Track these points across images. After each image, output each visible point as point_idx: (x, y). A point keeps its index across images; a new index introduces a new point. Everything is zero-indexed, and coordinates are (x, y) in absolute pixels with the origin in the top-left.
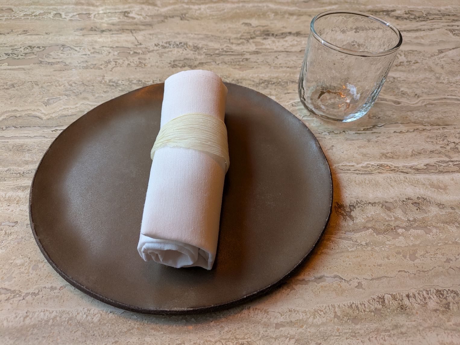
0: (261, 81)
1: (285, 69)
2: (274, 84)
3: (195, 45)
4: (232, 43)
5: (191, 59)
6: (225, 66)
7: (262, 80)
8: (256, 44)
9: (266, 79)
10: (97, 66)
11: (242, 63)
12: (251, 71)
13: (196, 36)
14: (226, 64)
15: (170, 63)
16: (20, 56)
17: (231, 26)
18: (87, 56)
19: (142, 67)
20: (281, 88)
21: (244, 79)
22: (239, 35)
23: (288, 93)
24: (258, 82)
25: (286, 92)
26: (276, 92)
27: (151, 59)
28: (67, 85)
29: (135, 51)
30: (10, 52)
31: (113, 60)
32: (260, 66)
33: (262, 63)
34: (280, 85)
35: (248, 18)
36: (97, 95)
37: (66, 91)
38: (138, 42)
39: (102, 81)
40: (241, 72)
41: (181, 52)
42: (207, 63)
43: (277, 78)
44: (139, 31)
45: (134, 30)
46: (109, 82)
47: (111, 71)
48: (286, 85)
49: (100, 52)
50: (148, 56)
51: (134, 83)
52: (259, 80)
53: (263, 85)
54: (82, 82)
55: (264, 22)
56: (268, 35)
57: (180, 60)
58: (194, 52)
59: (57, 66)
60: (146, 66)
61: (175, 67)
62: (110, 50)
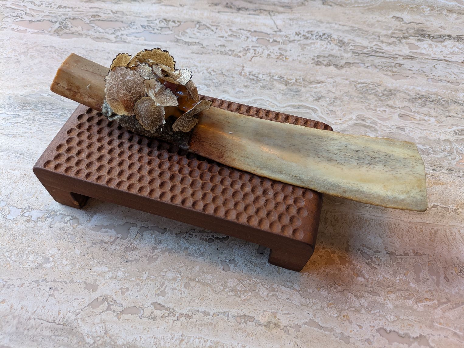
0: (418, 96)
1: (445, 84)
2: (432, 101)
3: (341, 39)
4: (382, 42)
5: (336, 57)
6: (376, 71)
7: (419, 94)
8: (411, 46)
9: (423, 94)
10: (235, 53)
11: (394, 69)
12: (405, 80)
13: (341, 27)
14: (376, 67)
15: (313, 59)
16: (156, 30)
17: (380, 19)
18: (224, 38)
19: (283, 61)
20: (441, 108)
21: (398, 91)
22: (390, 32)
23: (450, 116)
24: (414, 97)
25: (447, 114)
26: (435, 113)
27: (292, 52)
28: (205, 72)
29: (275, 38)
30: (146, 24)
31: (252, 47)
32: (415, 76)
33: (418, 72)
34: (440, 104)
35: (399, 11)
36: (237, 89)
37: (205, 79)
38: (277, 28)
39: (241, 73)
40: (394, 81)
41: (325, 46)
42: (354, 64)
43: (436, 94)
44: (276, 14)
45: (272, 11)
46: (249, 75)
47: (250, 61)
48: (447, 105)
49: (238, 37)
50: (289, 46)
51: (275, 80)
52: (414, 94)
53: (420, 101)
54: (221, 70)
55: (418, 18)
56: (423, 35)
57: (324, 57)
58: (340, 48)
59: (195, 48)
60: (288, 59)
61: (319, 65)
62: (248, 35)
